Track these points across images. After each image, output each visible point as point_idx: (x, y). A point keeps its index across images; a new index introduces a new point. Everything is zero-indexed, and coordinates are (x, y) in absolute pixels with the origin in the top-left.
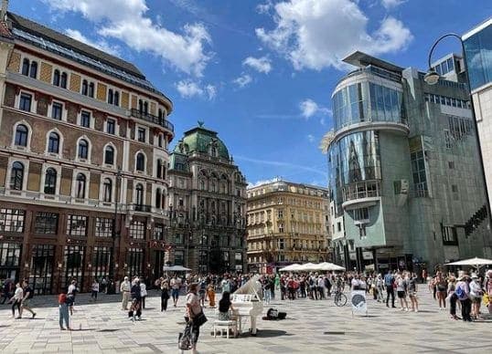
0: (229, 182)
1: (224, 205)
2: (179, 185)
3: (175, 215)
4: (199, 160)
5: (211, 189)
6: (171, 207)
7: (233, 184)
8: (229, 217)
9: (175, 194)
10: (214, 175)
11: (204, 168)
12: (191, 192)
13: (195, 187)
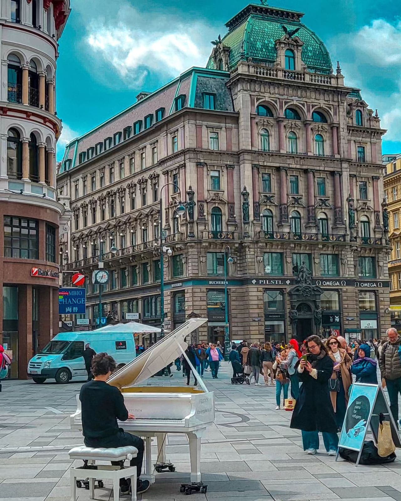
0: (334, 128)
1: (322, 185)
2: (209, 144)
3: (201, 212)
4: (251, 80)
5: (287, 147)
6: (191, 194)
7: (344, 133)
8: (337, 211)
9: (199, 164)
10: (295, 112)
11: (267, 97)
12: (238, 155)
13: (245, 145)
